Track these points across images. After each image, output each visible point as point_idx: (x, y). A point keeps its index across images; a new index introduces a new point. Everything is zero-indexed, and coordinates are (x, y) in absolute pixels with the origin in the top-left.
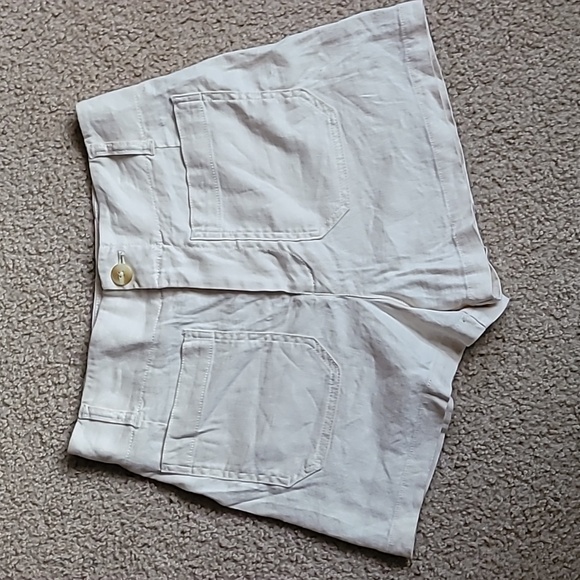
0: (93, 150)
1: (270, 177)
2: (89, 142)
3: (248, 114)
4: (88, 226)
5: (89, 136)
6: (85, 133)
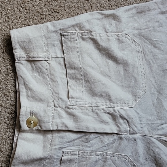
6: (14, 47)
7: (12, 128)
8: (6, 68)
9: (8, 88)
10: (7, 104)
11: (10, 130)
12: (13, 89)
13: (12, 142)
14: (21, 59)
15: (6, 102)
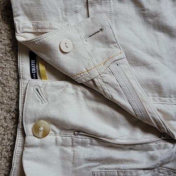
0: (21, 26)
1: (158, 56)
2: (18, 20)
3: (146, 7)
4: (13, 83)
5: (18, 15)
6: (15, 12)
7: (12, 134)
8: (3, 44)
9: (5, 73)
10: (4, 98)
11: (9, 137)
12: (14, 75)
13: (10, 155)
14: (25, 30)
15: (2, 94)
